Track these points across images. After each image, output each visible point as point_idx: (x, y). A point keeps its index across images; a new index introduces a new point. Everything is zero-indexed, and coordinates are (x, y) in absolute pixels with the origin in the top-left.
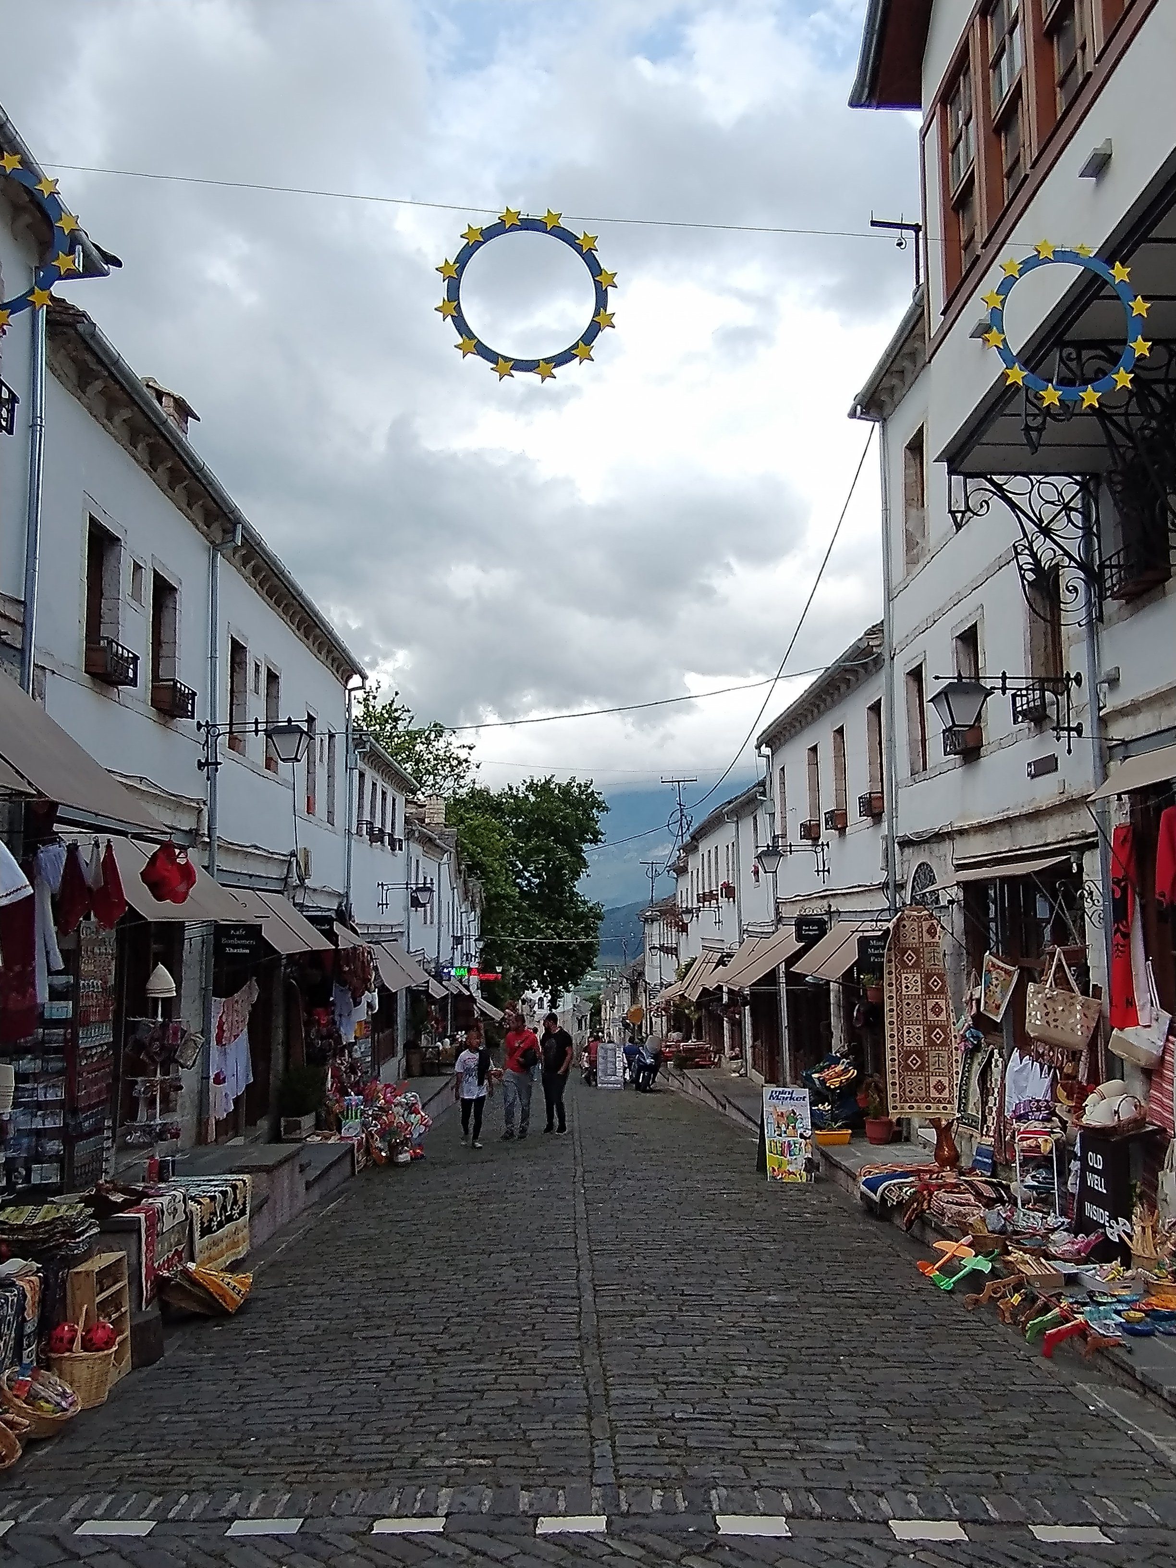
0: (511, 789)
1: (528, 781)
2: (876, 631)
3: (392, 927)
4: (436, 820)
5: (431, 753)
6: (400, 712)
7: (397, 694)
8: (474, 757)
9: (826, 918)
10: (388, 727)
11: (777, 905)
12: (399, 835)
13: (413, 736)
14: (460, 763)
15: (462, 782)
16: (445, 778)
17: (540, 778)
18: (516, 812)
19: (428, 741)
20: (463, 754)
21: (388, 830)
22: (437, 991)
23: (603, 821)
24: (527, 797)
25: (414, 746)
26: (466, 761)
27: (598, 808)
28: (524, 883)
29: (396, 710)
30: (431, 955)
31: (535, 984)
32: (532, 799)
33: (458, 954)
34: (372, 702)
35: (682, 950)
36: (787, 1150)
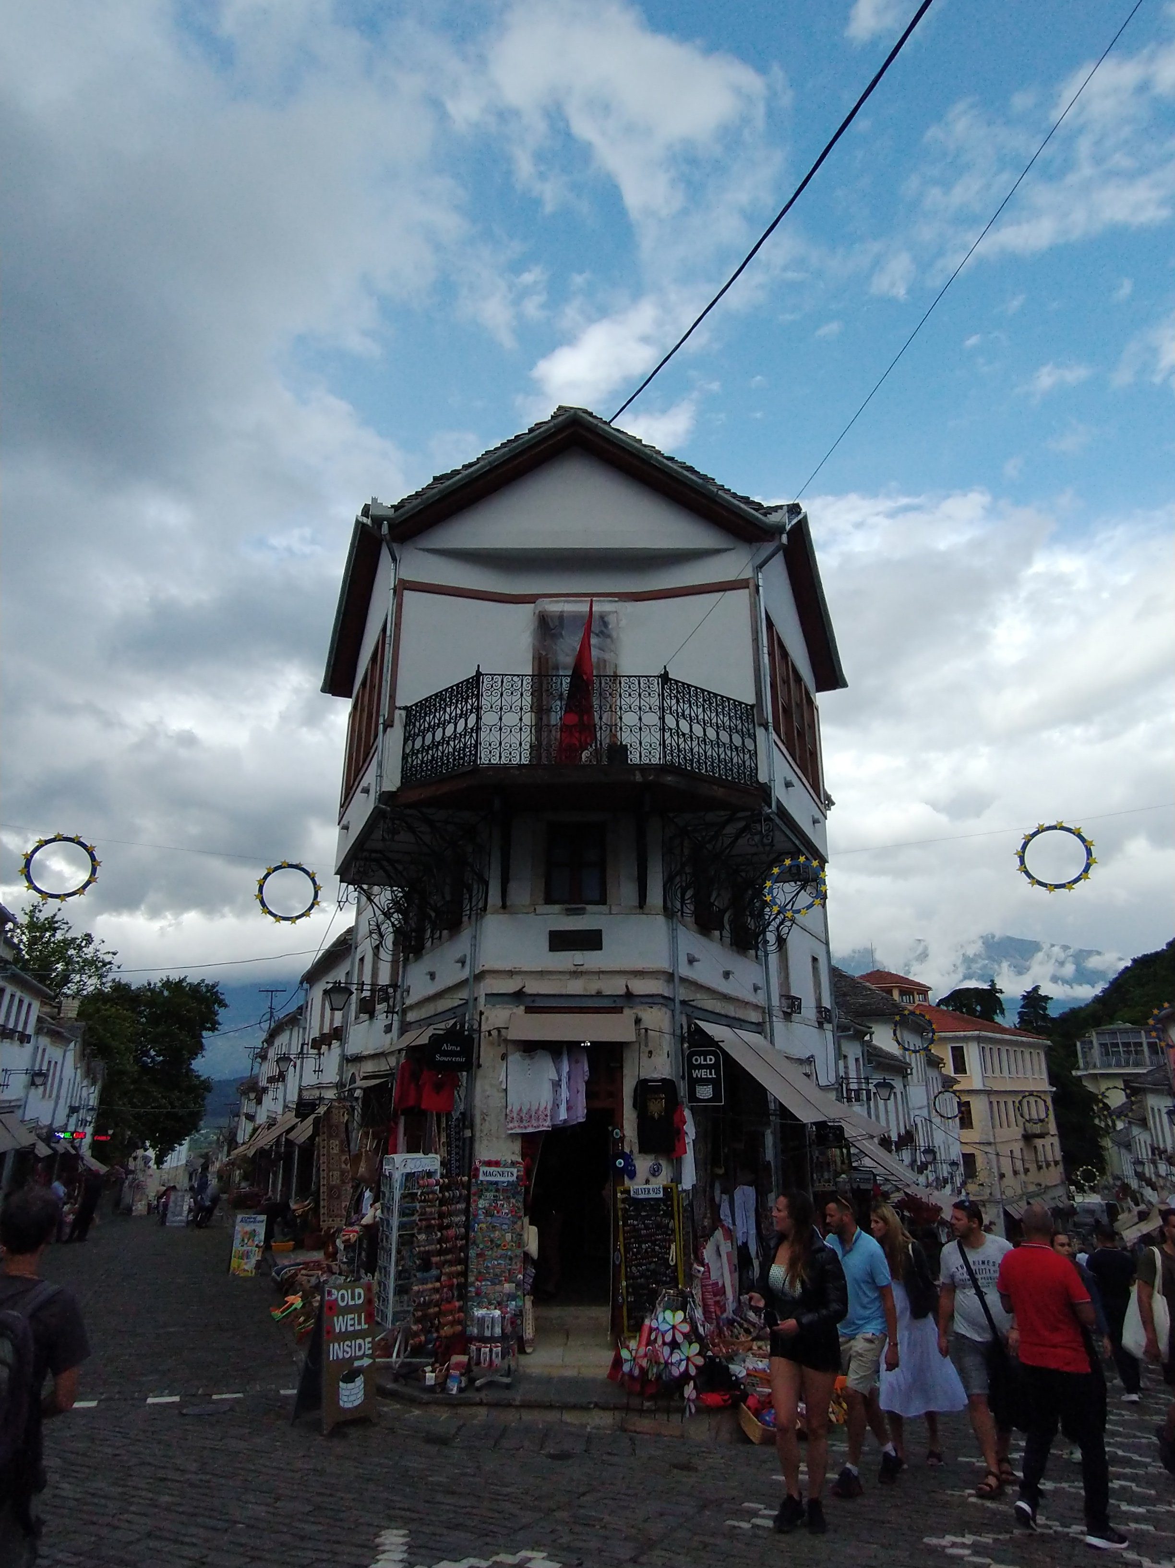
0: (149, 984)
1: (165, 979)
2: (350, 931)
3: (10, 1102)
4: (70, 1015)
5: (80, 957)
6: (59, 923)
7: (59, 910)
8: (116, 960)
9: (317, 1102)
10: (48, 934)
11: (300, 1090)
12: (30, 1030)
13: (68, 943)
14: (105, 965)
15: (104, 980)
16: (90, 977)
17: (175, 977)
18: (151, 1003)
19: (80, 948)
20: (108, 958)
21: (20, 1029)
22: (43, 1150)
23: (222, 1015)
24: (162, 992)
25: (67, 950)
26: (110, 963)
27: (219, 1004)
28: (149, 1061)
29: (57, 922)
30: (45, 1121)
31: (148, 1144)
32: (166, 993)
33: (73, 1120)
34: (37, 914)
35: (258, 1117)
36: (246, 1255)
